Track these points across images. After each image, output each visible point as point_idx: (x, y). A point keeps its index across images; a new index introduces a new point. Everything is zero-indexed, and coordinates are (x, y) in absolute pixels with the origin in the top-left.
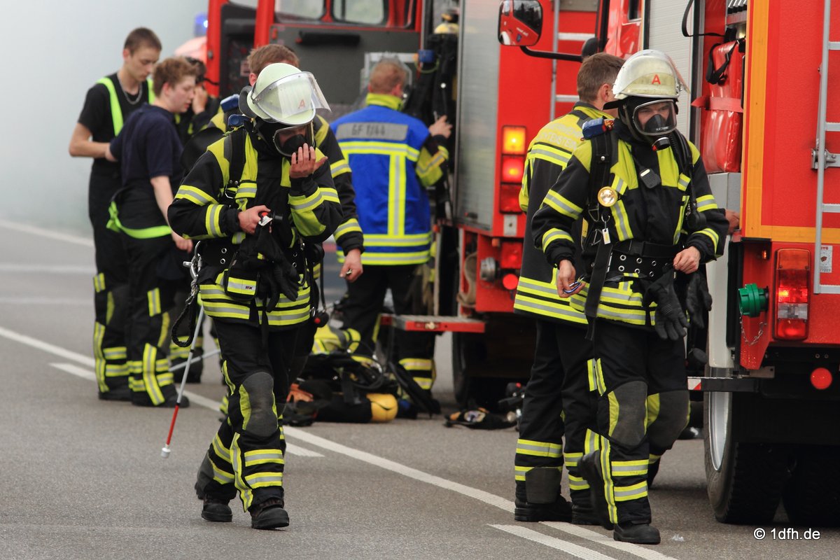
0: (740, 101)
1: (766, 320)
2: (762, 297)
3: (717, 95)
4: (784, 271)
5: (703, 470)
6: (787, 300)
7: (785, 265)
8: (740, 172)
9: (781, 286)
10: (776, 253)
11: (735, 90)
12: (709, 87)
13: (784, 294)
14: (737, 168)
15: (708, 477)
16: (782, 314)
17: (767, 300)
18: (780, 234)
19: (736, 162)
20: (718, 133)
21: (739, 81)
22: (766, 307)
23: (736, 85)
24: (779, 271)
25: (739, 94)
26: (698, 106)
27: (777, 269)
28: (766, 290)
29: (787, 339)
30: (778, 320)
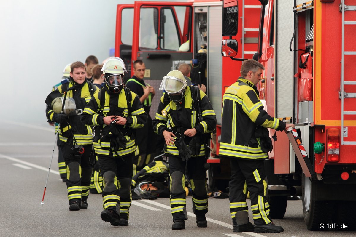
0: (312, 74)
1: (324, 155)
2: (322, 147)
3: (303, 72)
4: (330, 137)
5: (302, 211)
6: (331, 147)
7: (330, 134)
8: (312, 100)
9: (329, 142)
10: (327, 130)
11: (310, 70)
12: (300, 70)
13: (330, 145)
14: (311, 99)
15: (304, 214)
16: (330, 152)
17: (324, 148)
18: (328, 123)
19: (311, 97)
20: (304, 86)
21: (311, 67)
22: (324, 150)
23: (310, 69)
24: (328, 137)
25: (311, 72)
26: (296, 77)
27: (327, 136)
28: (324, 144)
29: (332, 162)
30: (328, 155)
